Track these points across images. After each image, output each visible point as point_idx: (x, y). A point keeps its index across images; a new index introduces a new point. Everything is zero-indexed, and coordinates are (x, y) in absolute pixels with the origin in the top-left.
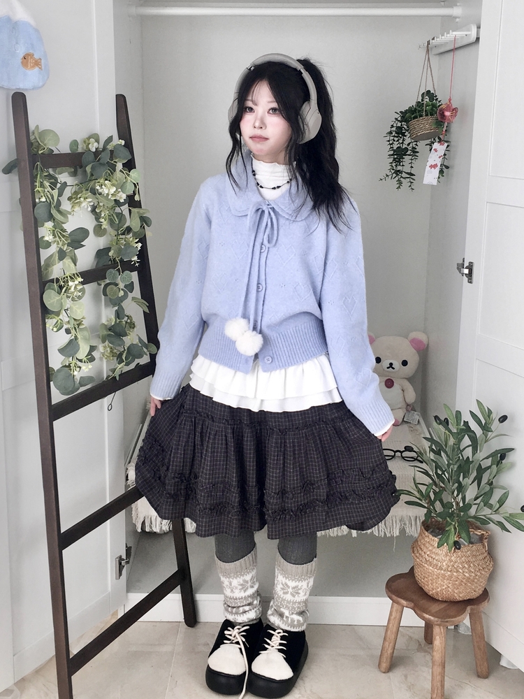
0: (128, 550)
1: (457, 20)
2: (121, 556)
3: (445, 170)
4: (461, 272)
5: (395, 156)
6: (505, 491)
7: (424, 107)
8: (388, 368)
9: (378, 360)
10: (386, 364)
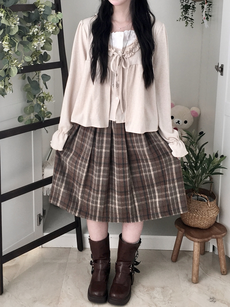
0: (44, 212)
2: (40, 214)
3: (209, 17)
4: (217, 70)
5: (184, 9)
8: (176, 123)
9: (172, 118)
10: (176, 120)
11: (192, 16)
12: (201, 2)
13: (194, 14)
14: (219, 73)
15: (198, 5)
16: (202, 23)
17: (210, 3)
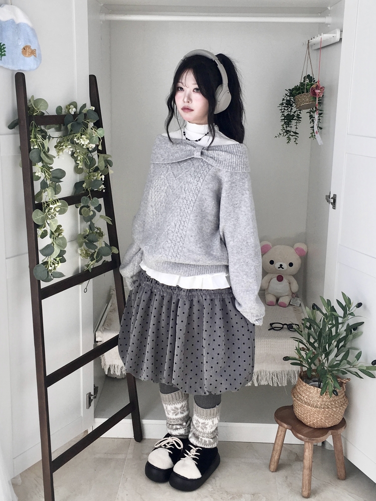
2: (90, 393)
4: (328, 201)
5: (286, 121)
6: (358, 352)
7: (305, 87)
8: (279, 268)
9: (272, 262)
10: (277, 265)
11: (297, 128)
12: (308, 110)
13: (299, 125)
14: (331, 206)
15: (304, 114)
16: (310, 137)
17: (320, 112)
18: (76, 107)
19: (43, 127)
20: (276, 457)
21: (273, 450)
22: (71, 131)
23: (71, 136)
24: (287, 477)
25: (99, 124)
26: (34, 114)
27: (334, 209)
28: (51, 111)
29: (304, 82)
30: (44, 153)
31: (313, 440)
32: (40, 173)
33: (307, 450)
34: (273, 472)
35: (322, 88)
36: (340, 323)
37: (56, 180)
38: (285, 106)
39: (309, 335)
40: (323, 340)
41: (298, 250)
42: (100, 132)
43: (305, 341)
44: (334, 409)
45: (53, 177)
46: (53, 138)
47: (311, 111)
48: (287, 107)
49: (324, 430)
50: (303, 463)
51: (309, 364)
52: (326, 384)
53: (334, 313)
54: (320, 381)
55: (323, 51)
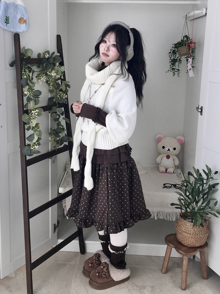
0: (58, 222)
1: (198, 6)
2: (55, 224)
4: (198, 111)
5: (172, 62)
6: (216, 201)
7: (184, 42)
8: (168, 151)
9: (163, 147)
10: (167, 149)
11: (179, 67)
12: (186, 56)
13: (180, 65)
14: (199, 113)
15: (183, 59)
16: (187, 73)
17: (194, 57)
18: (49, 54)
19: (29, 65)
20: (166, 265)
21: (164, 260)
22: (46, 68)
23: (46, 71)
24: (172, 277)
25: (62, 64)
26: (25, 58)
27: (202, 115)
28: (34, 56)
29: (183, 39)
30: (30, 80)
31: (188, 254)
32: (27, 92)
33: (184, 260)
34: (163, 274)
35: (195, 43)
36: (205, 184)
37: (36, 96)
38: (172, 54)
39: (186, 190)
40: (194, 194)
41: (179, 140)
42: (62, 68)
43: (183, 194)
44: (201, 236)
45: (35, 95)
46: (35, 72)
47: (187, 57)
48: (173, 54)
49: (195, 249)
50: (182, 268)
51: (186, 208)
52: (196, 220)
53: (201, 177)
54: (192, 219)
55: (195, 21)
